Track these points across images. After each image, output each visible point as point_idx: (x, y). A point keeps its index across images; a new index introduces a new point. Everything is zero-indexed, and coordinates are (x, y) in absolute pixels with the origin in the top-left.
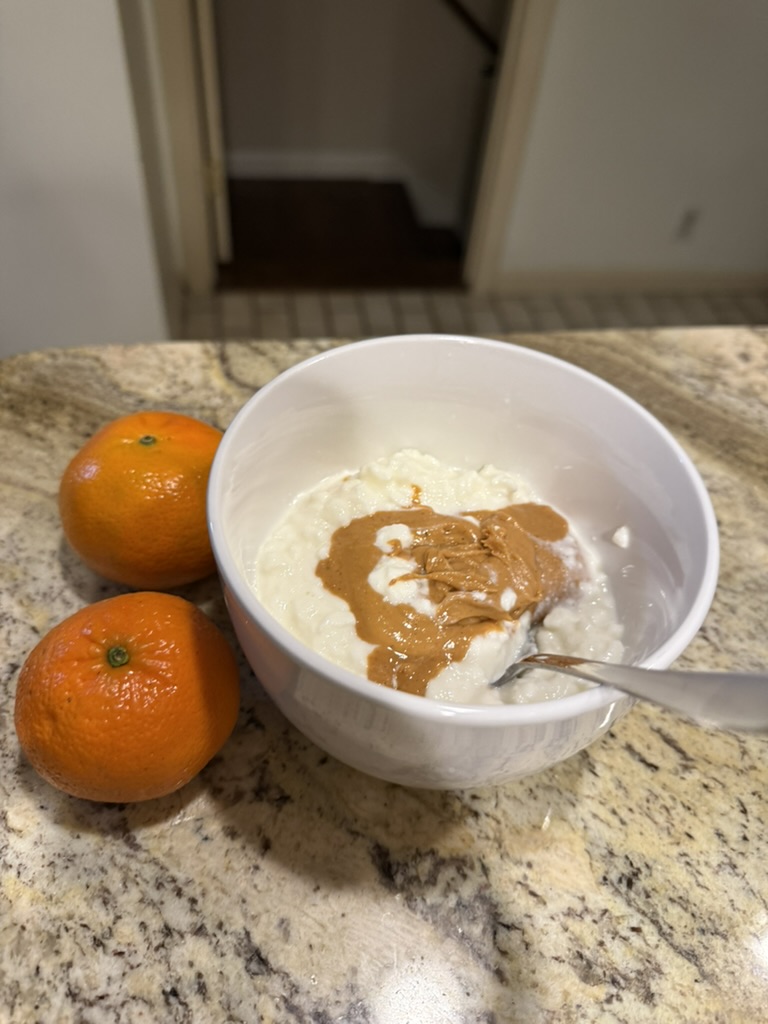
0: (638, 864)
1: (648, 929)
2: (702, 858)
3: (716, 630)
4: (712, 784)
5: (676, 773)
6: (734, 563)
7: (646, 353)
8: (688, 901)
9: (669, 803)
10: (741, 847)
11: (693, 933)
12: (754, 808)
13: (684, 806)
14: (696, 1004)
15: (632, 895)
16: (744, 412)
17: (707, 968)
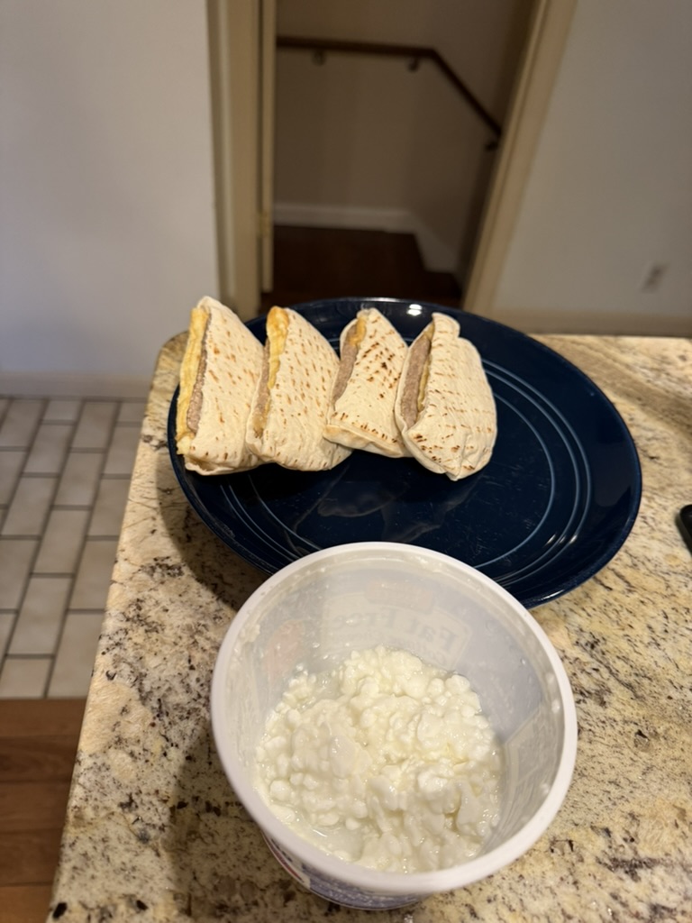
0: (598, 638)
1: (603, 670)
2: (638, 639)
3: (653, 518)
4: (646, 601)
5: (624, 593)
6: (667, 482)
7: (613, 351)
8: (628, 659)
9: (619, 608)
10: (664, 636)
11: (631, 675)
12: (672, 615)
13: (628, 610)
14: (631, 710)
15: (594, 652)
16: (680, 393)
17: (639, 693)
